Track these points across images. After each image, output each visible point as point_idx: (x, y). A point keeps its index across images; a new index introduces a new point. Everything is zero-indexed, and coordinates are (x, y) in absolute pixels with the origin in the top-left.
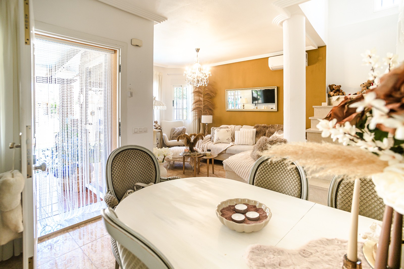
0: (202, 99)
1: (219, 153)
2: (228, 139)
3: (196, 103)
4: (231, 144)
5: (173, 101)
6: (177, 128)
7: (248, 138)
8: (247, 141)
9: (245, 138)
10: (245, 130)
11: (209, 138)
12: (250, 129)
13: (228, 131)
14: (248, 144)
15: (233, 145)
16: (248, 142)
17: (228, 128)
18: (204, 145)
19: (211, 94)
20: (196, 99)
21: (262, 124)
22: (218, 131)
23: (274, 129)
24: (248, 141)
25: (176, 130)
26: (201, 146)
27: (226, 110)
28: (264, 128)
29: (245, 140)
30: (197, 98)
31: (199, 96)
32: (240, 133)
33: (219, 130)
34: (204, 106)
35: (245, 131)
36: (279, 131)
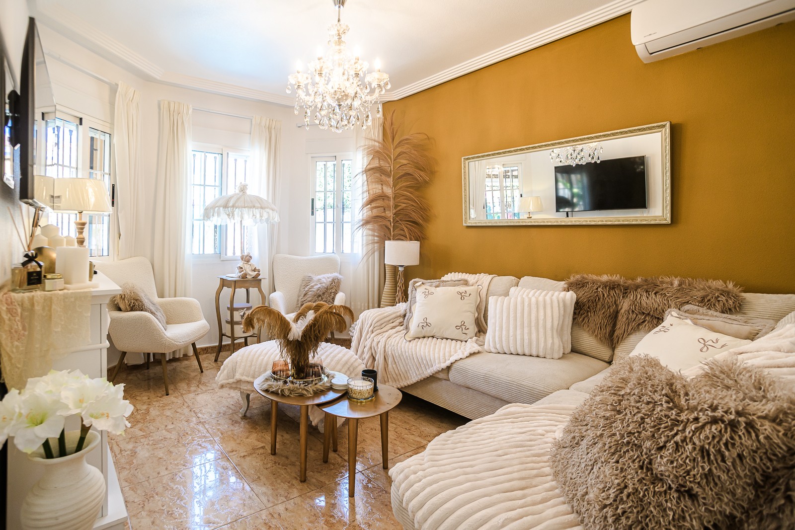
0: (389, 191)
1: (424, 376)
2: (462, 326)
3: (374, 205)
4: (472, 346)
5: (313, 200)
6: (316, 278)
7: (541, 330)
8: (538, 339)
9: (530, 326)
10: (530, 295)
11: (398, 314)
12: (550, 293)
13: (462, 296)
14: (541, 354)
15: (479, 352)
16: (542, 345)
17: (466, 283)
18: (376, 340)
19: (417, 174)
20: (371, 192)
21: (600, 275)
22: (427, 294)
23: (658, 299)
24: (542, 340)
25: (312, 285)
26: (368, 343)
27: (464, 224)
28: (612, 292)
29: (526, 337)
30: (377, 189)
31: (382, 183)
32: (509, 309)
33: (432, 289)
34: (394, 211)
35: (530, 300)
36: (687, 307)
